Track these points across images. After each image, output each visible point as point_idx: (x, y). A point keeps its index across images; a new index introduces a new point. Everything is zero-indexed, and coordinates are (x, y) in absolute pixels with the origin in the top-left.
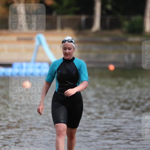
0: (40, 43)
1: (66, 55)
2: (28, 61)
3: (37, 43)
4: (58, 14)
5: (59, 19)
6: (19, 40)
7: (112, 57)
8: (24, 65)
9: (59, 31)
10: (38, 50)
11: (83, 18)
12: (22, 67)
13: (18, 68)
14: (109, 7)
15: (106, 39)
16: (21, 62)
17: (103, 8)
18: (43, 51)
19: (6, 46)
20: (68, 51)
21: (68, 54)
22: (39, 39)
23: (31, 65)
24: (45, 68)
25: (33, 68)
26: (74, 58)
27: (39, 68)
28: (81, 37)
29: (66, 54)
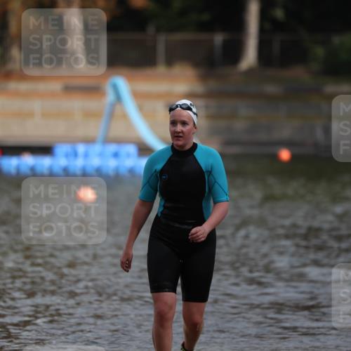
0: (119, 98)
1: (177, 137)
2: (89, 141)
3: (110, 97)
4: (158, 30)
5: (162, 41)
6: (69, 90)
7: (287, 130)
8: (81, 148)
9: (161, 69)
10: (112, 115)
11: (219, 39)
12: (76, 155)
13: (67, 156)
14: (279, 13)
15: (271, 89)
16: (73, 141)
17: (264, 15)
18: (125, 116)
19: (36, 105)
20: (179, 128)
21: (181, 135)
22: (115, 88)
23: (97, 148)
24: (128, 155)
25: (101, 155)
26: (195, 146)
27: (116, 155)
28: (213, 84)
29: (176, 135)
